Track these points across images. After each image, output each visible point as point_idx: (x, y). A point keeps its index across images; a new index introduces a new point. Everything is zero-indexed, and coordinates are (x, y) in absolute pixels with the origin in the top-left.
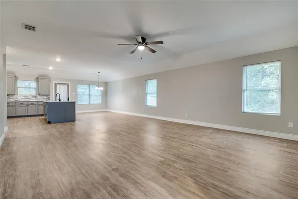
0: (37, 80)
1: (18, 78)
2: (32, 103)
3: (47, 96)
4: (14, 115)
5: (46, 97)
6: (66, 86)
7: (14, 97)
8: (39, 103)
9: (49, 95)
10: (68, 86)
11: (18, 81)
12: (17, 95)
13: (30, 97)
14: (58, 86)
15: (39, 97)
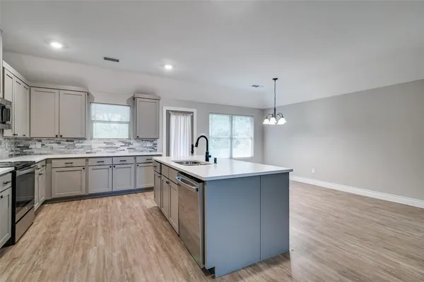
0: (133, 102)
1: (93, 98)
2: (123, 160)
3: (152, 140)
4: (83, 193)
5: (149, 144)
6: (188, 118)
7: (86, 143)
8: (139, 160)
9: (155, 139)
10: (192, 117)
11: (93, 106)
12: (92, 139)
13: (118, 144)
14: (173, 118)
15: (136, 144)
